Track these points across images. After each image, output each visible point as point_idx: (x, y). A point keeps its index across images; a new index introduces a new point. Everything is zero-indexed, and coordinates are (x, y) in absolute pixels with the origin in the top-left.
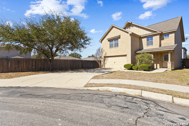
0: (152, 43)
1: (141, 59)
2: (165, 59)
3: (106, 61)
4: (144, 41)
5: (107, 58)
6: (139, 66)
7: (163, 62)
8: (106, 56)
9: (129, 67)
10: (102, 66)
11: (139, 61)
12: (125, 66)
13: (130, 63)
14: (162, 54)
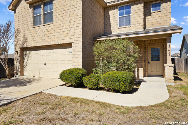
0: (128, 22)
1: (107, 54)
2: (152, 58)
3: (26, 60)
4: (114, 14)
5: (28, 52)
6: (102, 77)
7: (149, 63)
8: (25, 46)
9: (74, 80)
10: (17, 73)
11: (103, 60)
12: (63, 76)
13: (79, 64)
14: (147, 47)
